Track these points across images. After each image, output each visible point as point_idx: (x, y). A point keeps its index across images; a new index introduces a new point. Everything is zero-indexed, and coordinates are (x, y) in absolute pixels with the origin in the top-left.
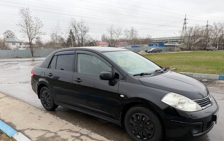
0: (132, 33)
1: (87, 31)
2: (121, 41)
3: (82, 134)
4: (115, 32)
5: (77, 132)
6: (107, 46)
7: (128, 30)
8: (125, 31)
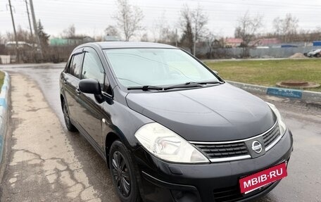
0: (288, 23)
1: (205, 22)
2: (266, 38)
3: (68, 169)
4: (251, 23)
5: (66, 164)
6: (239, 45)
7: (280, 19)
8: (275, 21)
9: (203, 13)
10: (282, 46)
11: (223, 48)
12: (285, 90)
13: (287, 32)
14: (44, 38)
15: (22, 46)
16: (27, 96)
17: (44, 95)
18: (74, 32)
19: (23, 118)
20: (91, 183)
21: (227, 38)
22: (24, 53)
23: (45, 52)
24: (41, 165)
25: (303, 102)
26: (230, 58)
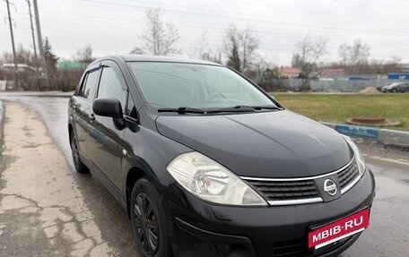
0: (357, 52)
1: (256, 47)
2: (330, 68)
3: (74, 220)
4: (312, 49)
5: (73, 214)
6: (297, 75)
7: (348, 45)
8: (341, 47)
9: (253, 35)
10: (351, 79)
11: (277, 78)
12: (358, 128)
13: (356, 61)
14: (51, 60)
15: (22, 70)
16: (25, 129)
17: (47, 128)
18: (90, 54)
19: (17, 155)
20: (104, 237)
21: (282, 67)
22: (25, 78)
23: (52, 77)
24: (37, 214)
25: (379, 143)
26: (286, 91)
